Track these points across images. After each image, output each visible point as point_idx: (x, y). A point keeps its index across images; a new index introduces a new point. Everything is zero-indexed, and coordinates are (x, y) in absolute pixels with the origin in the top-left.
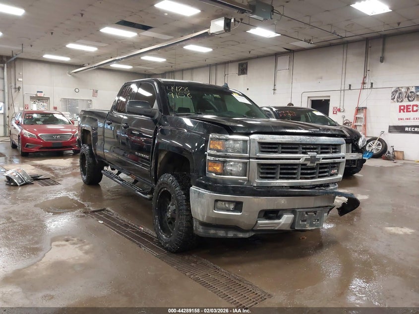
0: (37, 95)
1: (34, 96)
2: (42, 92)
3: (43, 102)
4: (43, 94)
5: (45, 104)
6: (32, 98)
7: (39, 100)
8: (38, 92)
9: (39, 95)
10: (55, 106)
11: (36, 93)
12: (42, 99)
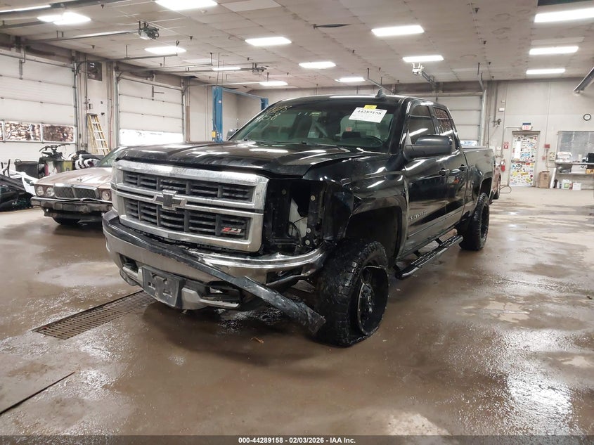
0: (521, 128)
1: (518, 130)
2: (530, 124)
3: (531, 138)
4: (530, 126)
5: (534, 141)
6: (515, 133)
7: (525, 136)
8: (524, 124)
9: (524, 128)
10: (547, 143)
11: (520, 125)
12: (529, 134)
